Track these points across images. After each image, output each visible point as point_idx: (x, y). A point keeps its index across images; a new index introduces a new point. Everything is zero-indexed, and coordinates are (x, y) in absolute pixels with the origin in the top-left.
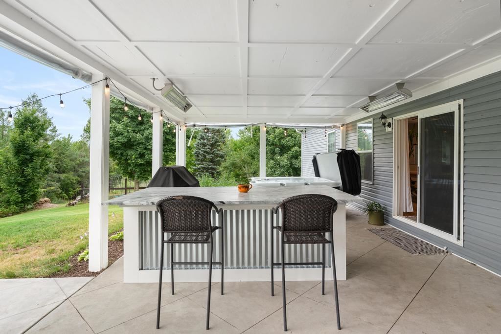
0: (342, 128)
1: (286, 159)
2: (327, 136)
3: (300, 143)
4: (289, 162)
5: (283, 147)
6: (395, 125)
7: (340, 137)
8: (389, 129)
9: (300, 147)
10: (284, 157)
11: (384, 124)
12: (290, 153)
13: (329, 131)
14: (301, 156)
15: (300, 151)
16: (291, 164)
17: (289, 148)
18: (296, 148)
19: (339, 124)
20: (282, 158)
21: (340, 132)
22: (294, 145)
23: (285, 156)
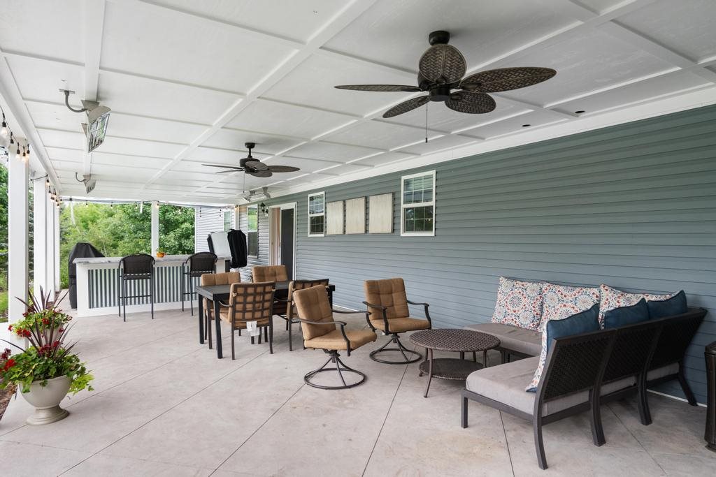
0: (236, 209)
1: (172, 239)
2: (223, 216)
3: (193, 219)
4: (177, 243)
5: (168, 223)
6: (270, 212)
7: (235, 217)
8: (267, 215)
9: (192, 224)
10: (170, 236)
11: (263, 211)
12: (178, 231)
13: (224, 210)
14: (194, 234)
15: (193, 229)
16: (180, 245)
17: (176, 224)
18: (187, 225)
19: (233, 205)
20: (167, 237)
21: (234, 212)
22: (185, 221)
23: (172, 234)
